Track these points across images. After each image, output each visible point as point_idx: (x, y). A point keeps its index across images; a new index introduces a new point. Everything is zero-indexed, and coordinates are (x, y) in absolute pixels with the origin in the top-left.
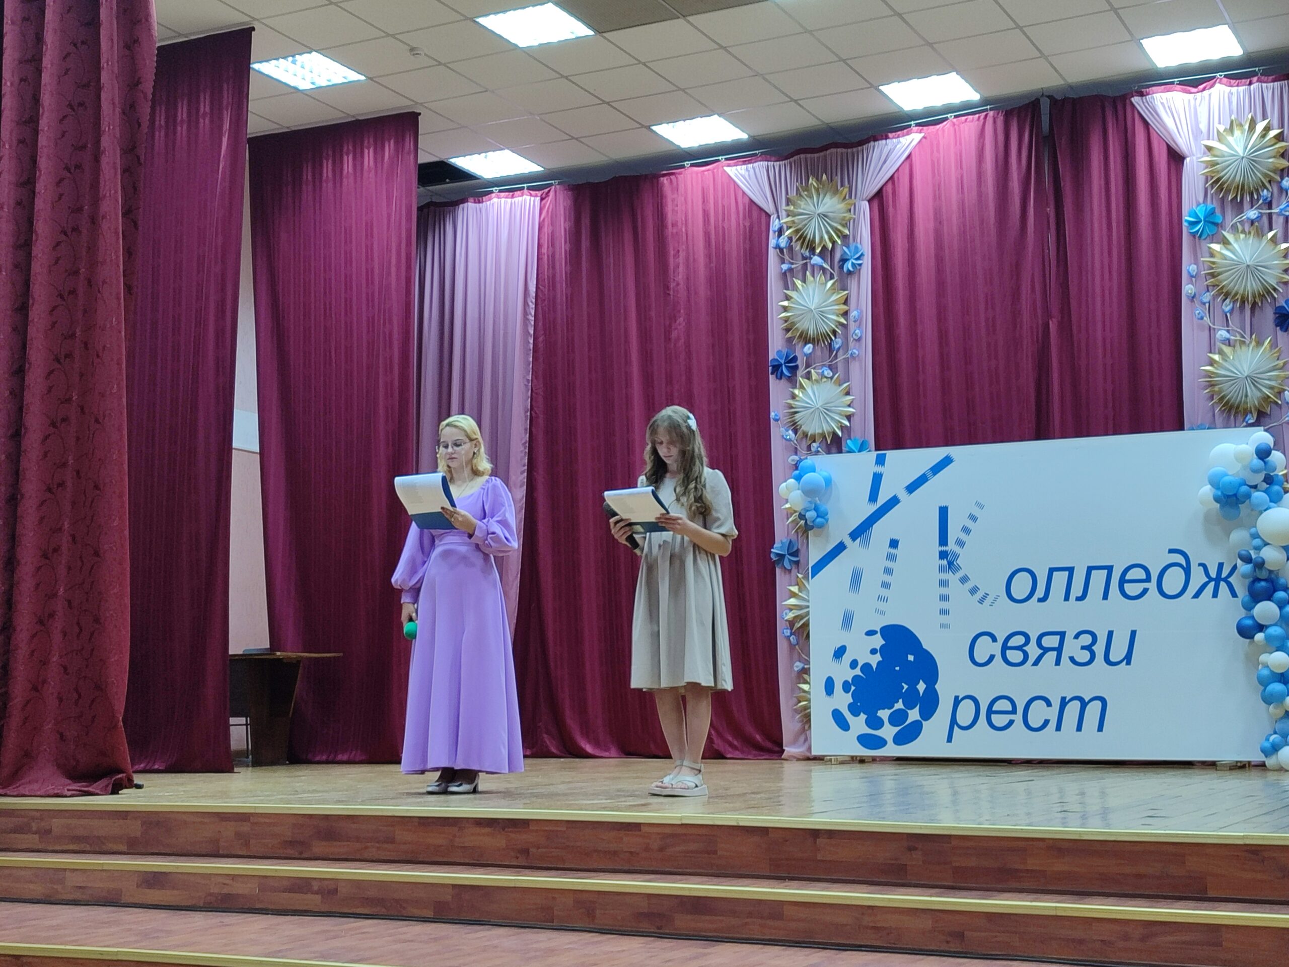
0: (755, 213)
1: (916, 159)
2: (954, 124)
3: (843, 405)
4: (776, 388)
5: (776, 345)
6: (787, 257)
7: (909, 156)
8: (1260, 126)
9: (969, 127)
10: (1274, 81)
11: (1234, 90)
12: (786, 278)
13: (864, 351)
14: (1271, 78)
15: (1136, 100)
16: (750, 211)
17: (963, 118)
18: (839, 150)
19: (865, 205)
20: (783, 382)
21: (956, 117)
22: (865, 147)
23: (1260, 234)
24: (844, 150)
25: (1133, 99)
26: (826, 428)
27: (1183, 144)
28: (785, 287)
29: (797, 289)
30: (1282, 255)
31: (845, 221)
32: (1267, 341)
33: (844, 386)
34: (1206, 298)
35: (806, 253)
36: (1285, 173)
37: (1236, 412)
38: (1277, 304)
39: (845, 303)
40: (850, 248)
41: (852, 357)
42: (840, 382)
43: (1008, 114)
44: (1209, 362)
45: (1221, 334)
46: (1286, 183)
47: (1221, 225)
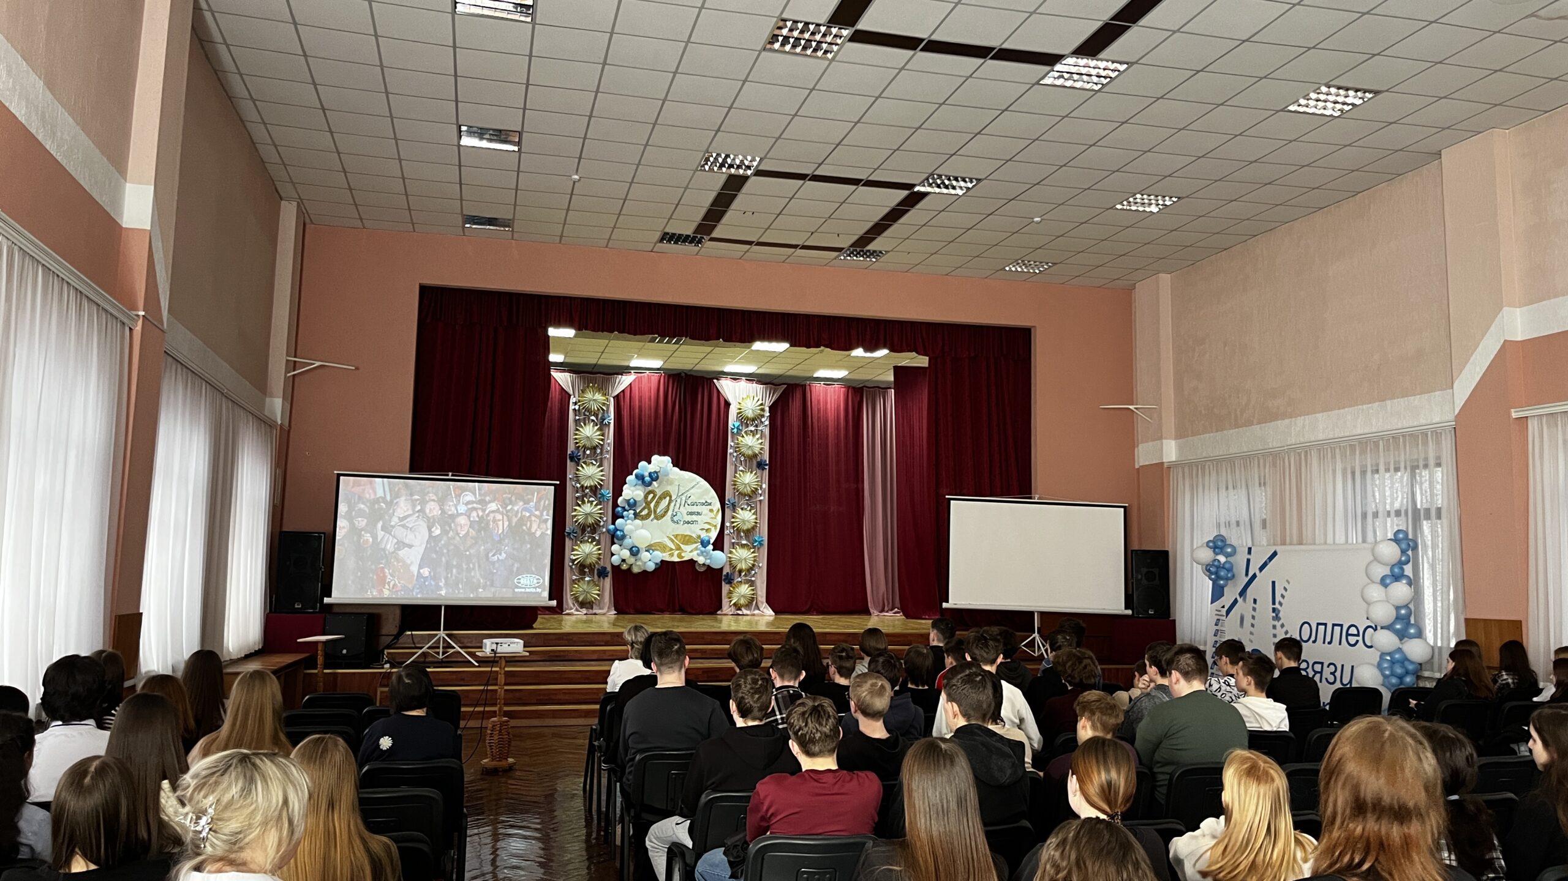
0: (564, 393)
1: (632, 385)
2: (649, 375)
3: (599, 476)
4: (570, 465)
5: (571, 448)
6: (577, 413)
7: (631, 384)
8: (756, 399)
9: (655, 377)
10: (761, 384)
11: (748, 384)
12: (577, 422)
13: (609, 457)
15: (715, 381)
16: (562, 393)
17: (653, 373)
18: (602, 375)
19: (612, 399)
20: (573, 463)
21: (650, 372)
22: (613, 376)
23: (753, 436)
24: (604, 375)
26: (592, 484)
27: (731, 399)
28: (576, 426)
29: (582, 427)
30: (761, 444)
31: (604, 404)
32: (754, 472)
33: (601, 468)
34: (735, 454)
35: (587, 414)
36: (763, 416)
37: (742, 495)
38: (759, 460)
39: (602, 436)
40: (606, 415)
41: (605, 457)
42: (599, 467)
43: (669, 376)
44: (735, 477)
45: (741, 468)
46: (763, 420)
47: (741, 430)
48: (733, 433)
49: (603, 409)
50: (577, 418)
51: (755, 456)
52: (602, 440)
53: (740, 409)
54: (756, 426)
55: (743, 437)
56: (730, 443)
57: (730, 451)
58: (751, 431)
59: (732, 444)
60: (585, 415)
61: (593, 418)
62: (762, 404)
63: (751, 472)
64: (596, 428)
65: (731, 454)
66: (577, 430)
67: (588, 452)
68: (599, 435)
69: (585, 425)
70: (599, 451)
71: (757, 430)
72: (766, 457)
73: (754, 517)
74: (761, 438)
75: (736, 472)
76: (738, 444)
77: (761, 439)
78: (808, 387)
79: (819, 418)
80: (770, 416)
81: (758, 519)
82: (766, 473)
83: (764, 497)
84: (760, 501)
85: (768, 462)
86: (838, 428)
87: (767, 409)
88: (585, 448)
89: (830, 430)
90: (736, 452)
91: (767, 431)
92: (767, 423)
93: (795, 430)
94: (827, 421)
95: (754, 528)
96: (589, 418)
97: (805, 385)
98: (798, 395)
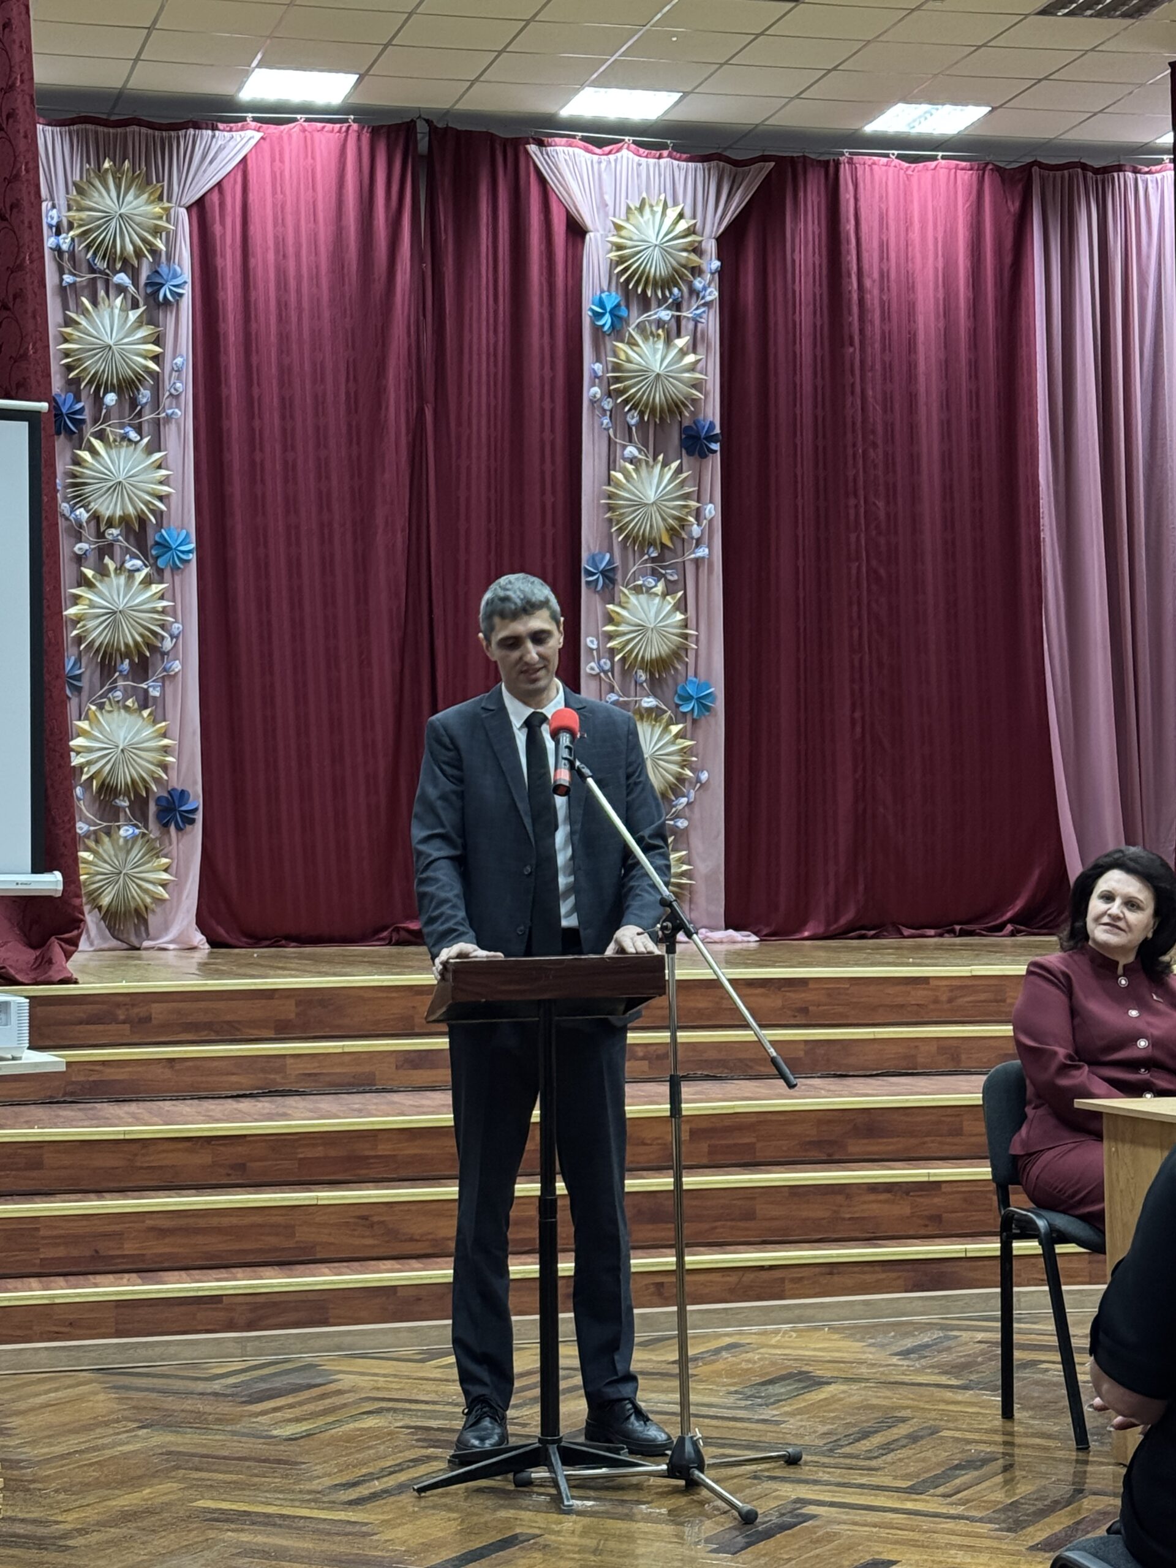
1: (250, 163)
2: (304, 130)
3: (153, 481)
6: (67, 265)
7: (244, 160)
8: (672, 213)
9: (327, 138)
10: (687, 160)
11: (643, 160)
12: (69, 294)
13: (182, 414)
14: (684, 156)
15: (532, 148)
17: (319, 125)
18: (144, 130)
19: (183, 212)
20: (68, 439)
21: (307, 120)
22: (182, 133)
23: (668, 342)
24: (150, 131)
25: (528, 147)
26: (128, 510)
27: (588, 215)
28: (65, 307)
29: (85, 312)
30: (692, 368)
31: (156, 231)
32: (675, 465)
33: (157, 456)
34: (608, 404)
35: (101, 265)
36: (697, 271)
37: (638, 543)
38: (686, 423)
39: (157, 342)
40: (164, 269)
41: (168, 418)
42: (150, 450)
43: (375, 132)
44: (609, 481)
45: (631, 451)
46: (698, 284)
47: (626, 321)
48: (597, 330)
49: (154, 252)
50: (68, 278)
51: (675, 407)
52: (156, 358)
53: (620, 247)
54: (677, 306)
55: (632, 343)
56: (591, 366)
57: (591, 391)
58: (660, 324)
59: (598, 367)
60: (92, 270)
61: (122, 278)
62: (691, 231)
63: (665, 464)
64: (133, 315)
65: (593, 402)
66: (69, 322)
67: (111, 399)
68: (144, 341)
69: (95, 303)
70: (145, 395)
71: (678, 319)
72: (712, 413)
73: (679, 616)
74: (694, 348)
75: (611, 465)
76: (617, 367)
77: (694, 351)
78: (845, 172)
79: (884, 275)
80: (721, 272)
81: (692, 622)
82: (714, 466)
83: (710, 547)
84: (697, 562)
85: (717, 430)
86: (947, 310)
87: (710, 246)
88: (100, 387)
89: (920, 319)
90: (609, 394)
91: (711, 323)
92: (712, 294)
93: (805, 318)
94: (911, 288)
95: (678, 653)
96: (107, 282)
97: (837, 164)
98: (812, 197)
